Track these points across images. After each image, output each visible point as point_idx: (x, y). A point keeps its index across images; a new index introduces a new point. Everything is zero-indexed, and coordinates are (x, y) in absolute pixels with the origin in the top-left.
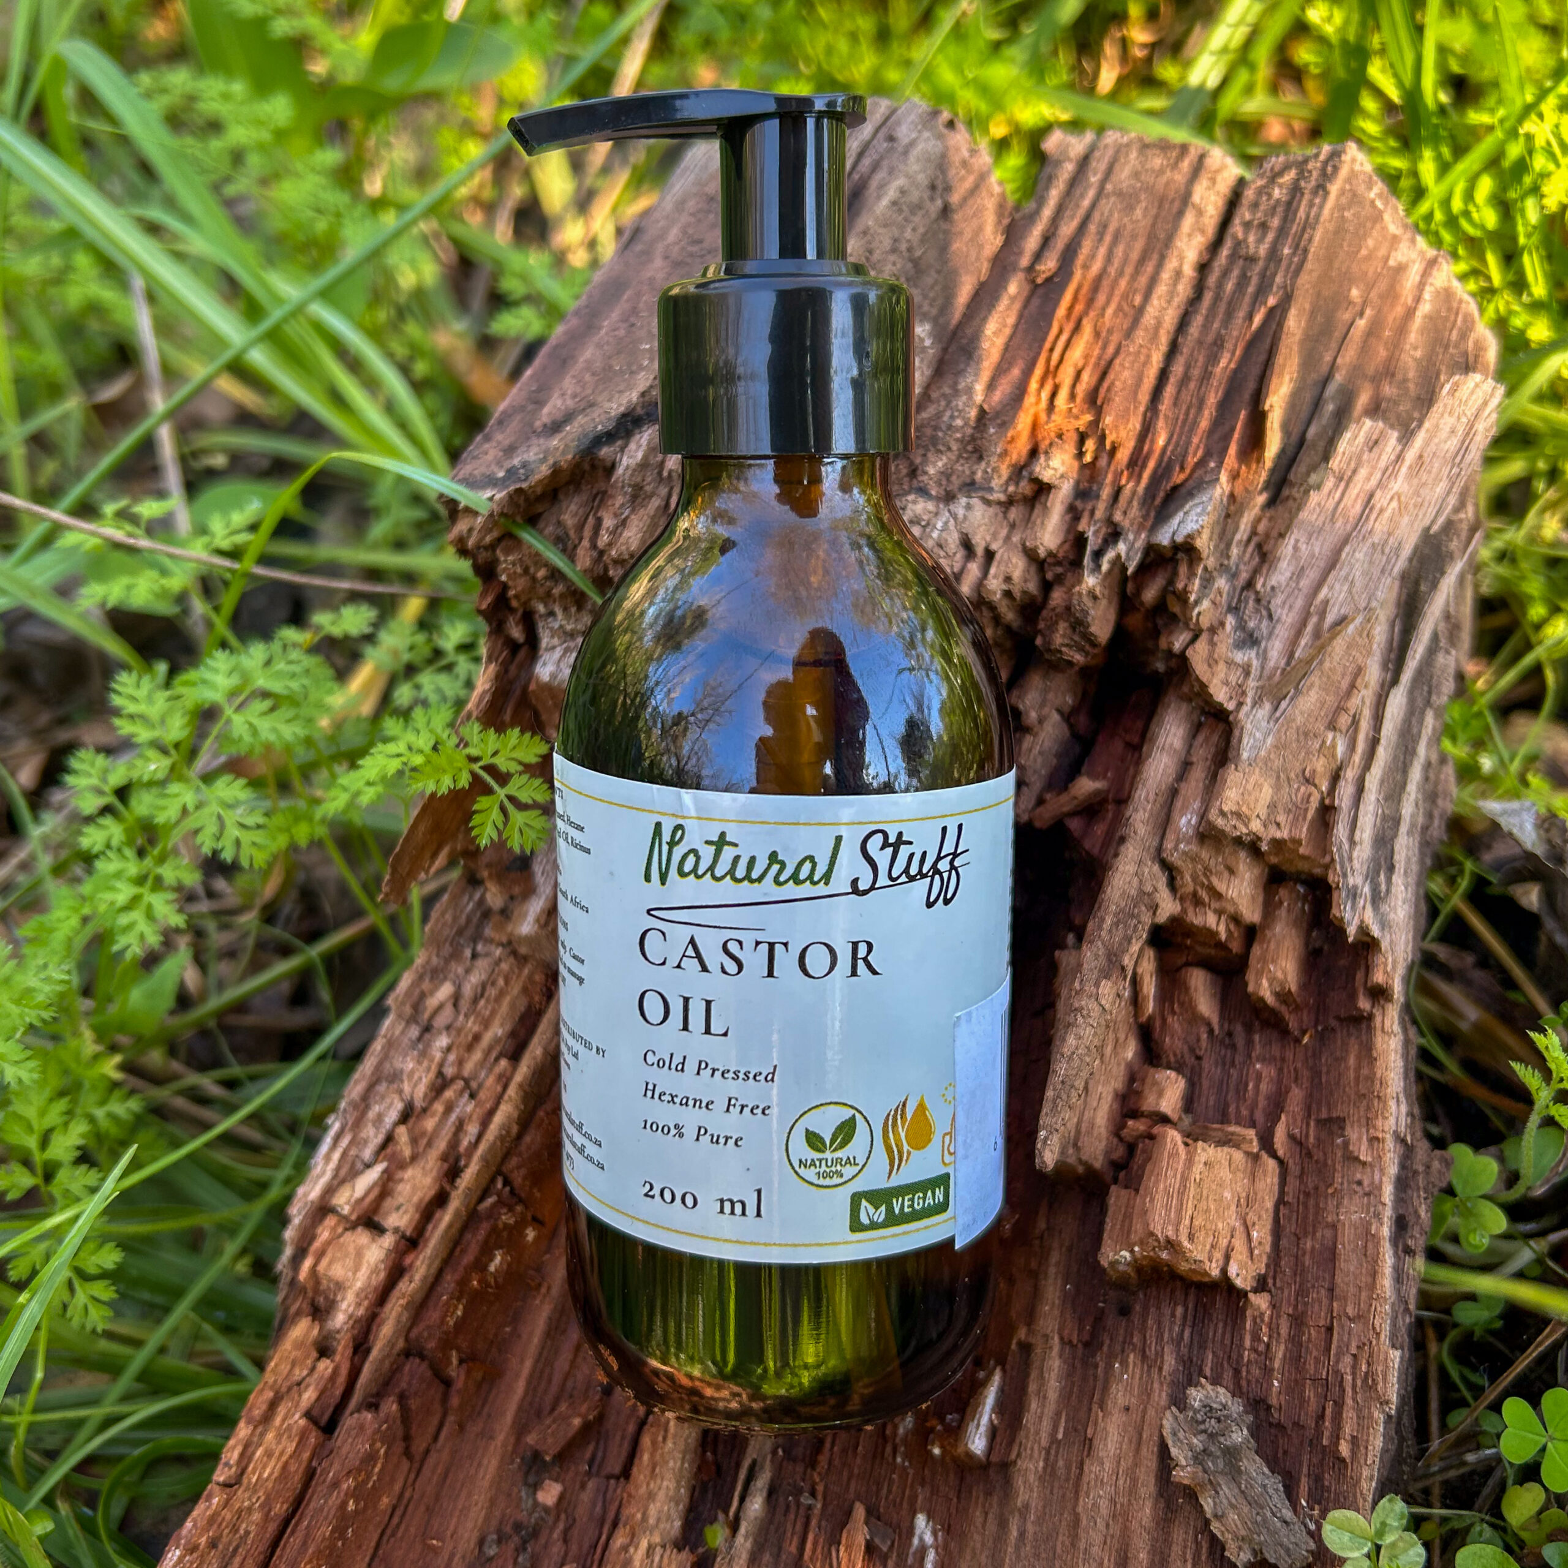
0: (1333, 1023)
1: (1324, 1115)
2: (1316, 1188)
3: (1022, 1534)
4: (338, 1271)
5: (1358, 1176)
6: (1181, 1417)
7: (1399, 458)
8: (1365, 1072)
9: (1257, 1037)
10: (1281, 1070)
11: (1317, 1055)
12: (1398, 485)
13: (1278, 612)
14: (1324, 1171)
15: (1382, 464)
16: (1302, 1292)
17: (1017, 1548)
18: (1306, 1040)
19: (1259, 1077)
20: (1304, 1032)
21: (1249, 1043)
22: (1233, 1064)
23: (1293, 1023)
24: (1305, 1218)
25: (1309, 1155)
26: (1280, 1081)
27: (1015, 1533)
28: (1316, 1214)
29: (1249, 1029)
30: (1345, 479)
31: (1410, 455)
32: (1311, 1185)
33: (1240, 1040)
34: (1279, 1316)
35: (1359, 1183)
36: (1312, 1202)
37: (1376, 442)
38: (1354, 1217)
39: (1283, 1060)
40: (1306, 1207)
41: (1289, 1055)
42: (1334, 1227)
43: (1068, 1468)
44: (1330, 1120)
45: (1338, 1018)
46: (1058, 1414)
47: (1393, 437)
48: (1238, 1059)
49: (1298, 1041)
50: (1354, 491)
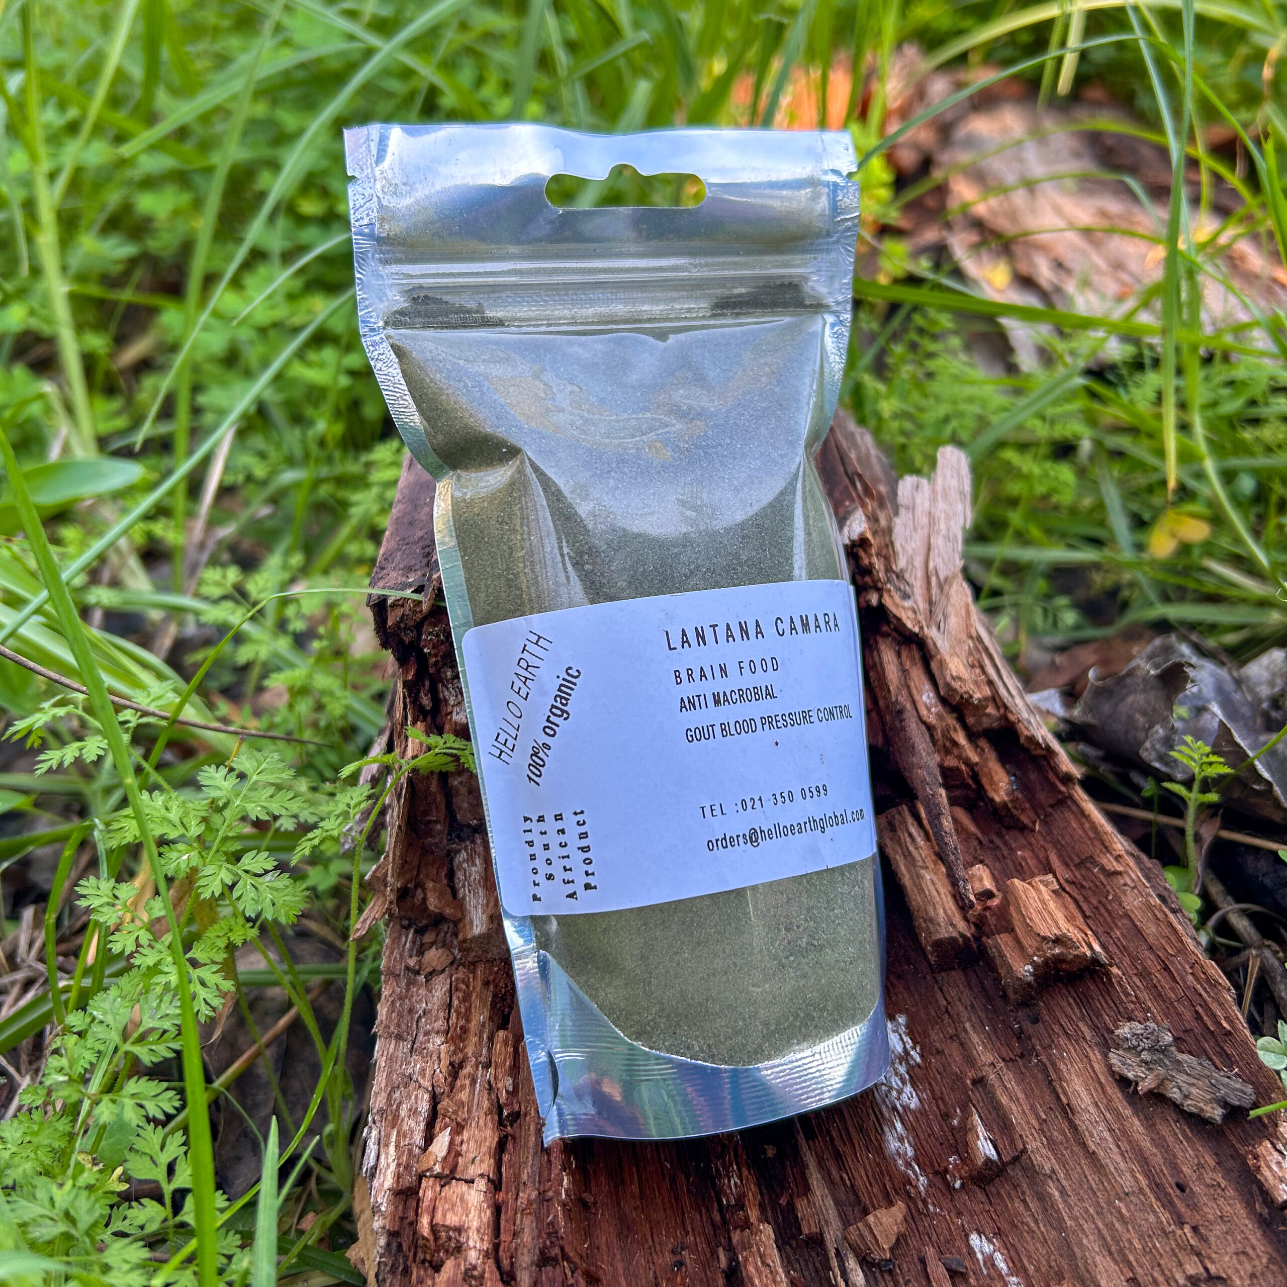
0: (1050, 810)
1: (1077, 861)
2: (1100, 902)
3: (1063, 1191)
4: (452, 1219)
5: (1122, 882)
6: (1121, 1052)
7: (934, 491)
8: (1087, 826)
9: (1007, 837)
10: (1033, 851)
11: (1050, 833)
12: (941, 505)
13: (912, 581)
14: (1099, 890)
15: (927, 496)
16: (1134, 959)
17: (1065, 1202)
18: (1037, 828)
19: (1025, 859)
20: (1034, 823)
21: (1006, 843)
22: (1004, 857)
23: (1025, 819)
24: (1105, 920)
25: (1083, 886)
26: (1037, 857)
27: (1057, 1194)
28: (1110, 914)
29: (1000, 835)
30: (912, 508)
31: (939, 487)
32: (1095, 902)
33: (998, 842)
34: (1131, 978)
35: (1125, 885)
36: (1102, 910)
37: (918, 487)
38: (1135, 903)
39: (1031, 844)
40: (1101, 915)
41: (1033, 841)
42: (1127, 915)
43: (1063, 1133)
44: (1082, 862)
45: (1052, 806)
46: (1032, 1106)
47: (924, 481)
48: (1006, 853)
49: (1034, 830)
50: (919, 512)
